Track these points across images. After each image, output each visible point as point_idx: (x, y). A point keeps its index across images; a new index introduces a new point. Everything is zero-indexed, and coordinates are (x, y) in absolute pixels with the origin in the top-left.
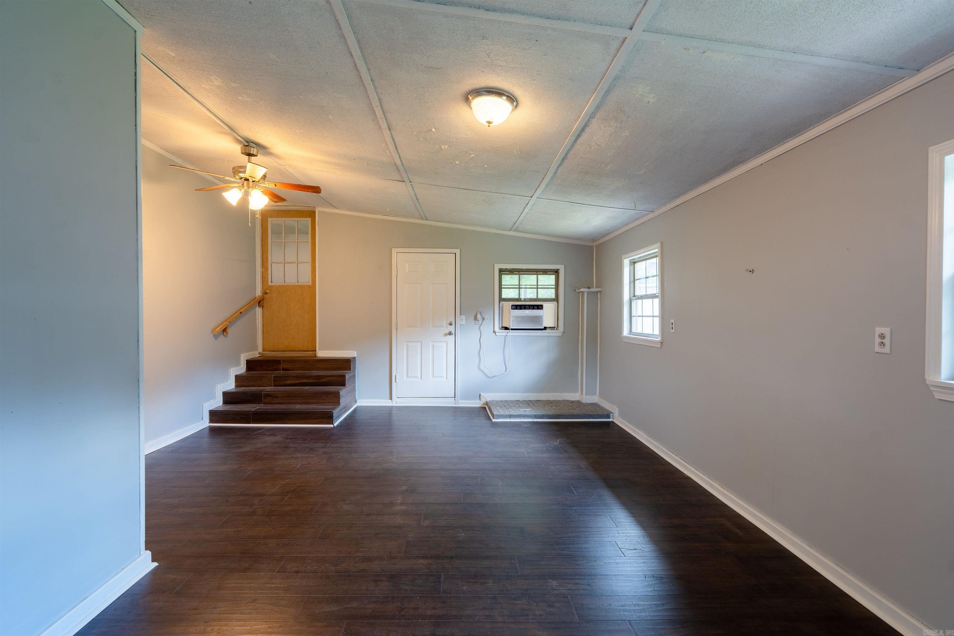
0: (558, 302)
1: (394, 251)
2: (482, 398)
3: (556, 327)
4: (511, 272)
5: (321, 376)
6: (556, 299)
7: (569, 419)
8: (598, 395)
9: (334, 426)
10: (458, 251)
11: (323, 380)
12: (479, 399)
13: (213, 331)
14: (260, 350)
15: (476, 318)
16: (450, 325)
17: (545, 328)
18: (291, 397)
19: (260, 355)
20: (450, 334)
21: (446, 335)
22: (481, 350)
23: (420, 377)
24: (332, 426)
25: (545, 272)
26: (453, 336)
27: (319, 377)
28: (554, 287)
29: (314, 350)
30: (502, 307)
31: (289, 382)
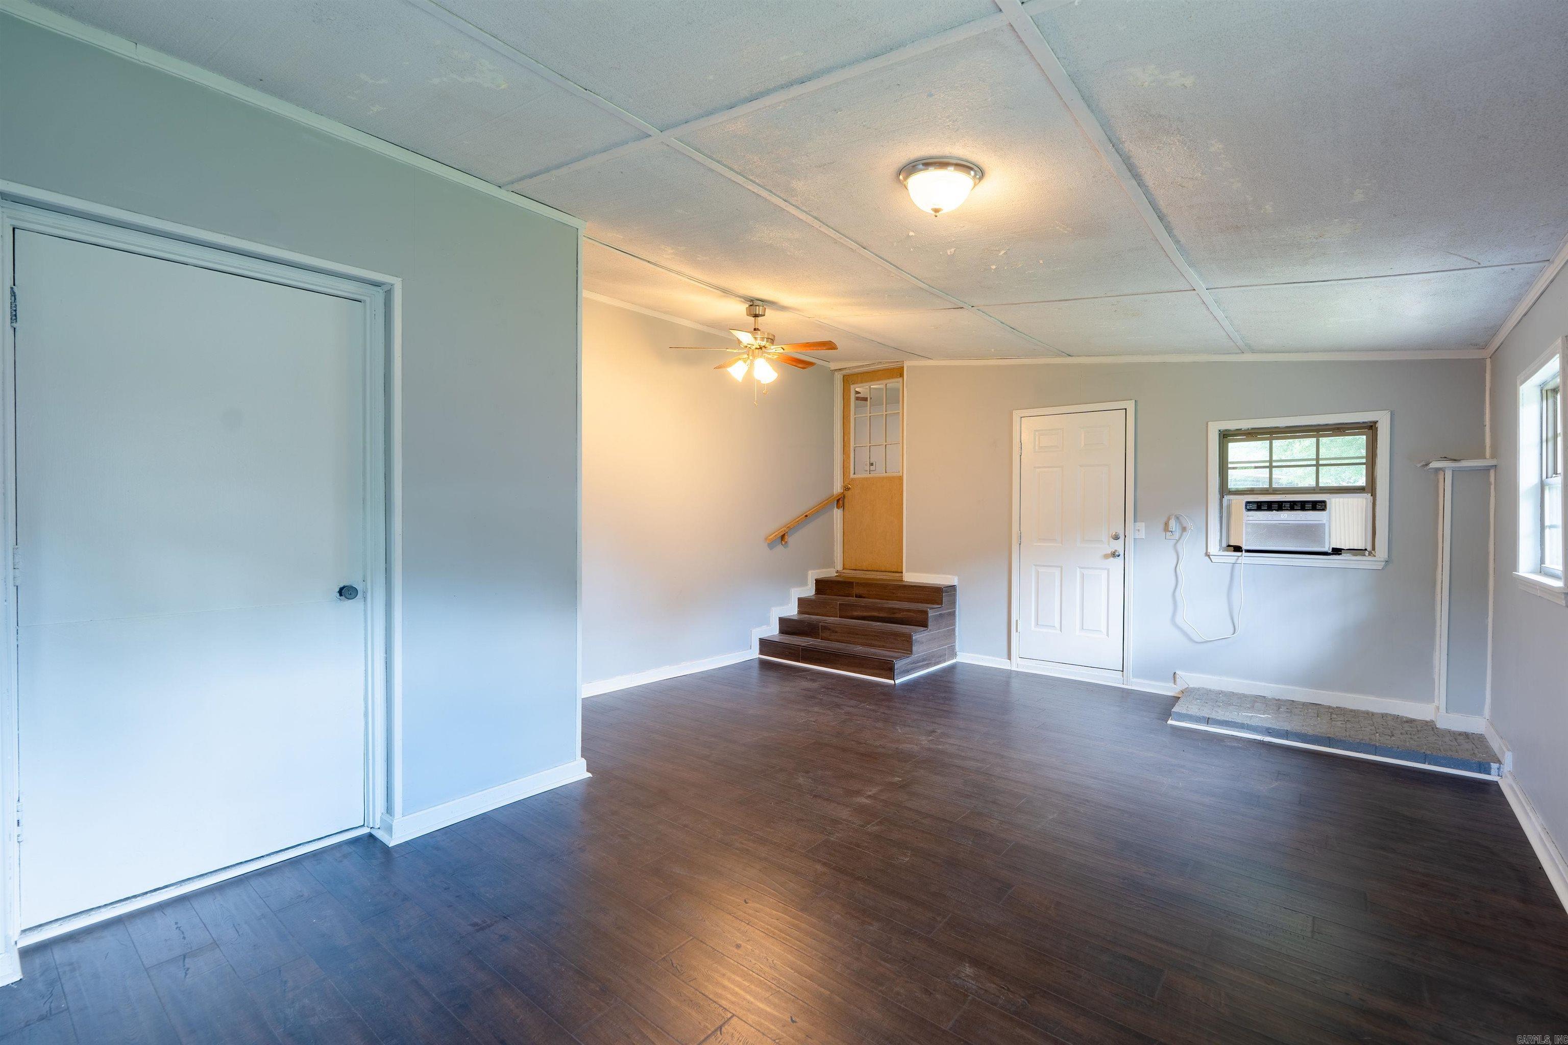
0: (1373, 494)
1: (1016, 414)
2: (1178, 680)
3: (1369, 548)
4: (1252, 434)
5: (895, 609)
6: (1370, 488)
7: (1359, 752)
8: (1487, 717)
9: (895, 684)
10: (1130, 405)
11: (897, 616)
12: (1173, 681)
13: (766, 539)
14: (839, 567)
15: (1166, 528)
16: (1116, 540)
17: (1337, 551)
18: (852, 634)
19: (837, 574)
20: (1114, 555)
21: (1106, 556)
22: (1178, 590)
23: (1059, 628)
24: (892, 682)
25: (1339, 429)
26: (1120, 561)
27: (893, 610)
28: (1364, 461)
29: (899, 571)
30: (1229, 506)
31: (855, 614)
